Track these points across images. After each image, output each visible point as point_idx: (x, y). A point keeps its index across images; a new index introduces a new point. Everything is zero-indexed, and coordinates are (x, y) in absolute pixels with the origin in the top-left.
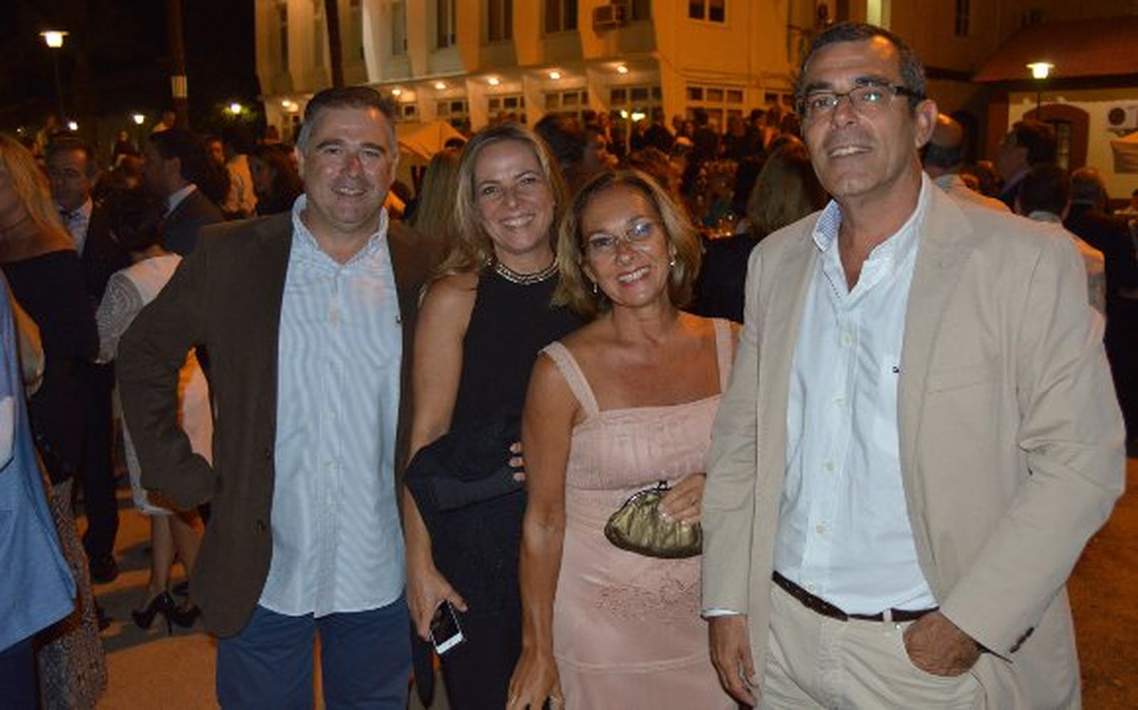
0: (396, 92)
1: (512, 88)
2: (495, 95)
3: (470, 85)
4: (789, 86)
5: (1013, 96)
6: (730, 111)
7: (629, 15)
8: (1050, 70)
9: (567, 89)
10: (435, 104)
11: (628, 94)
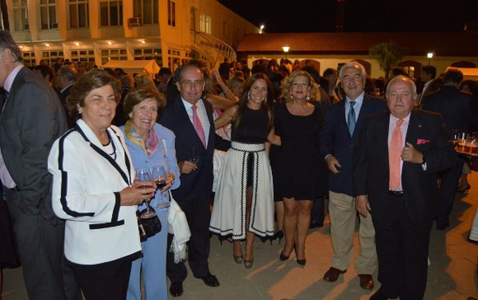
0: (21, 47)
1: (85, 47)
2: (76, 50)
3: (64, 45)
4: (190, 51)
5: (249, 56)
6: (173, 58)
7: (142, 21)
8: (289, 49)
9: (113, 49)
10: (41, 53)
11: (143, 51)
